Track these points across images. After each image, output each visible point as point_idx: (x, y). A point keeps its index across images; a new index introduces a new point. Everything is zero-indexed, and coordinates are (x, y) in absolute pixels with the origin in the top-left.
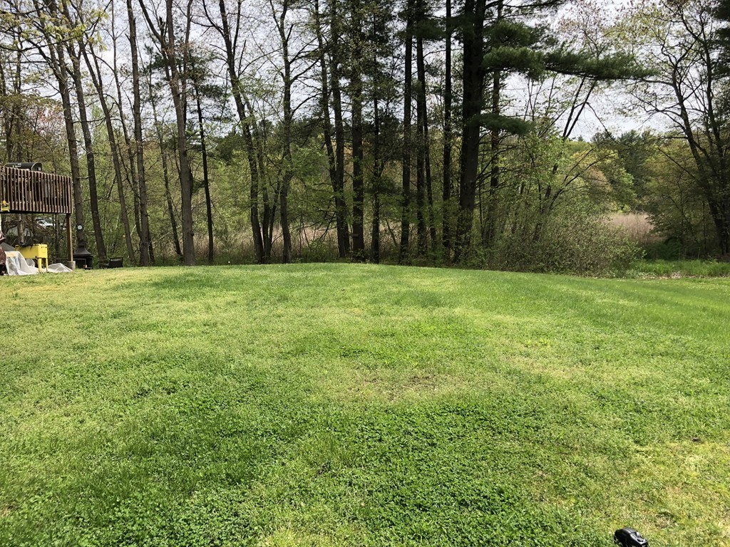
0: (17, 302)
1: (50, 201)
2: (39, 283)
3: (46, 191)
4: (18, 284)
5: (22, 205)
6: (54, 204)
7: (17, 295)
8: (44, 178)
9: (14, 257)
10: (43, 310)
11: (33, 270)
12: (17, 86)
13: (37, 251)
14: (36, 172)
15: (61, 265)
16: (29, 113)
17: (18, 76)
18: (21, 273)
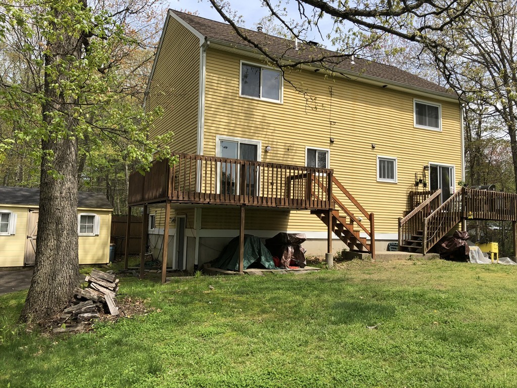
0: (479, 282)
1: (500, 212)
2: (493, 271)
3: (498, 206)
4: (478, 270)
5: (481, 214)
6: (503, 214)
7: (479, 277)
8: (497, 195)
9: (475, 251)
10: (499, 291)
11: (487, 261)
12: (478, 134)
13: (491, 247)
14: (491, 191)
15: (508, 259)
16: (486, 152)
17: (479, 127)
18: (479, 262)
